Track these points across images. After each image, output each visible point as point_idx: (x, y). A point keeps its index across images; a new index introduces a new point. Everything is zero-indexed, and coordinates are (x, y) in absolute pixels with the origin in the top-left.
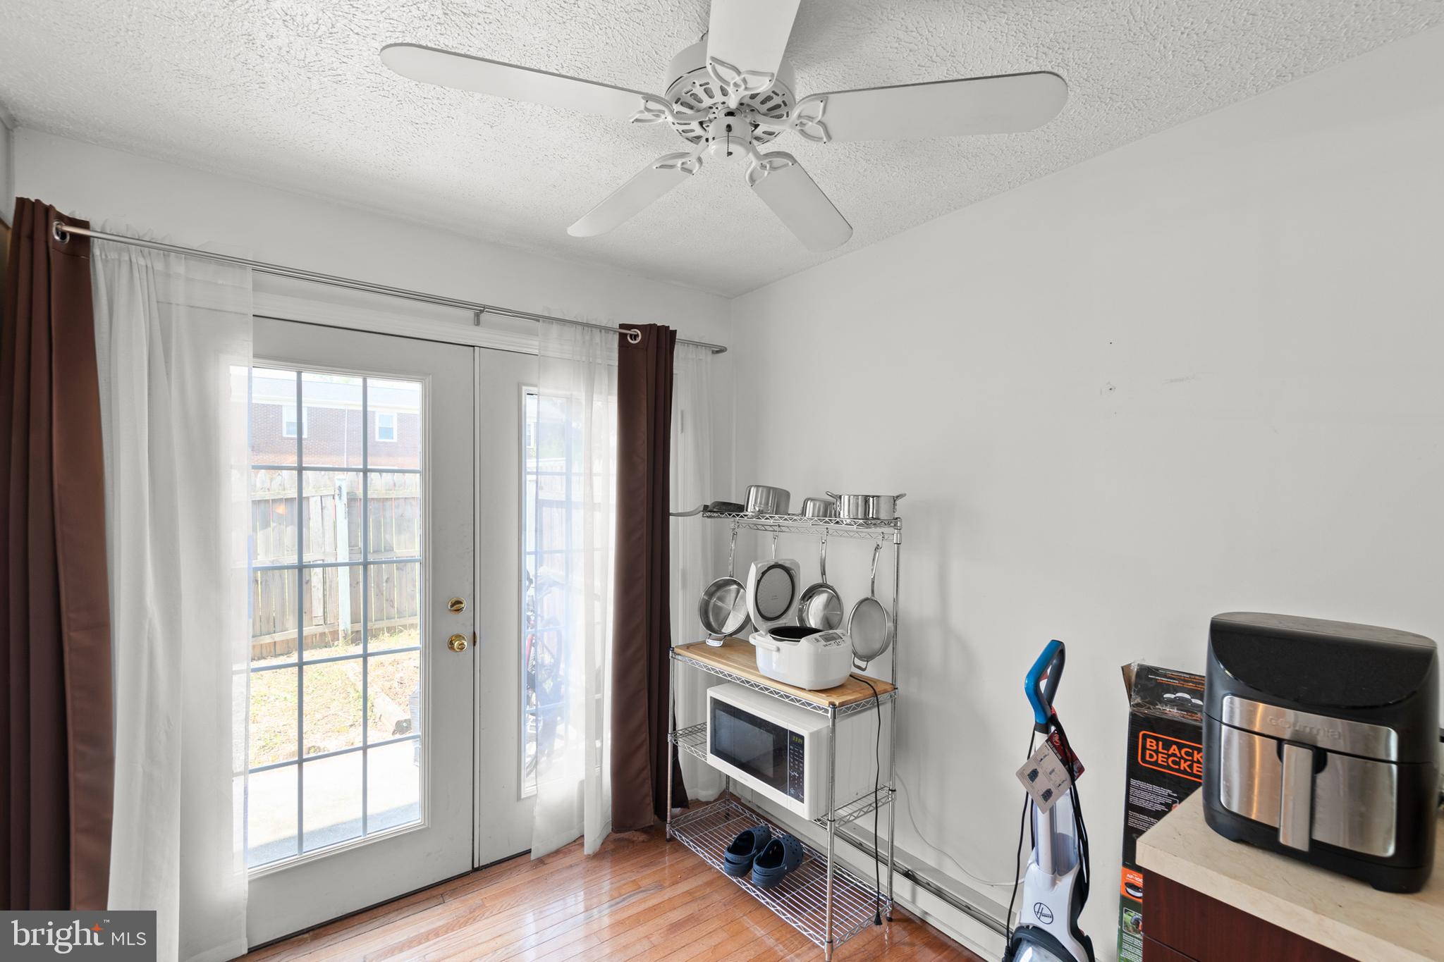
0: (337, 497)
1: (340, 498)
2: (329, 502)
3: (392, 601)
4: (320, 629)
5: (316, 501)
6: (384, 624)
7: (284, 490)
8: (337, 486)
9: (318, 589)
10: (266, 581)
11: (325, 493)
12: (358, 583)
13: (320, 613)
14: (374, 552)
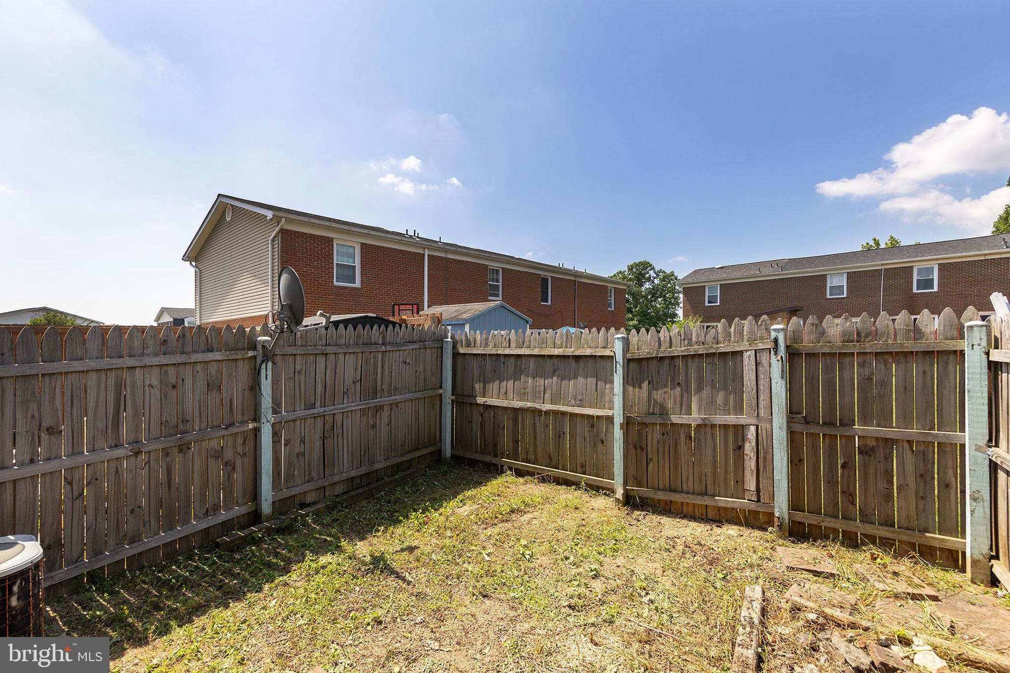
0: (772, 352)
1: (776, 353)
2: (764, 358)
3: (852, 496)
4: (753, 506)
5: (749, 356)
6: (839, 525)
7: (718, 343)
8: (773, 337)
9: (750, 458)
10: (699, 439)
11: (761, 346)
12: (801, 460)
13: (753, 487)
14: (824, 423)
